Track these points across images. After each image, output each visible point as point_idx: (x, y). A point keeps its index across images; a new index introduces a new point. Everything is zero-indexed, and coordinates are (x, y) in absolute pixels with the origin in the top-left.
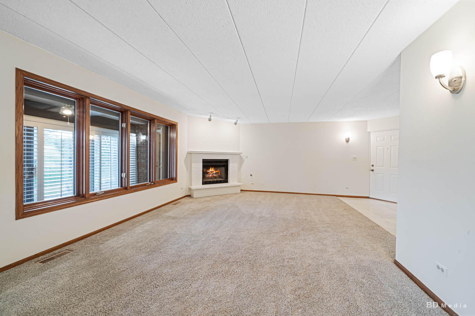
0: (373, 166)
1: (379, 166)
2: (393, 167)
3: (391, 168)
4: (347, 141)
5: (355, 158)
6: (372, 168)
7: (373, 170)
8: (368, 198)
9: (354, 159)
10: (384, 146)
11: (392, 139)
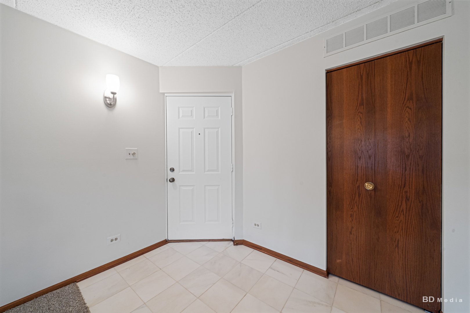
0: (172, 170)
1: (184, 171)
2: (209, 171)
3: (206, 173)
4: (110, 104)
5: (134, 154)
6: (171, 175)
7: (173, 180)
8: (166, 242)
9: (131, 157)
10: (193, 128)
11: (206, 115)
